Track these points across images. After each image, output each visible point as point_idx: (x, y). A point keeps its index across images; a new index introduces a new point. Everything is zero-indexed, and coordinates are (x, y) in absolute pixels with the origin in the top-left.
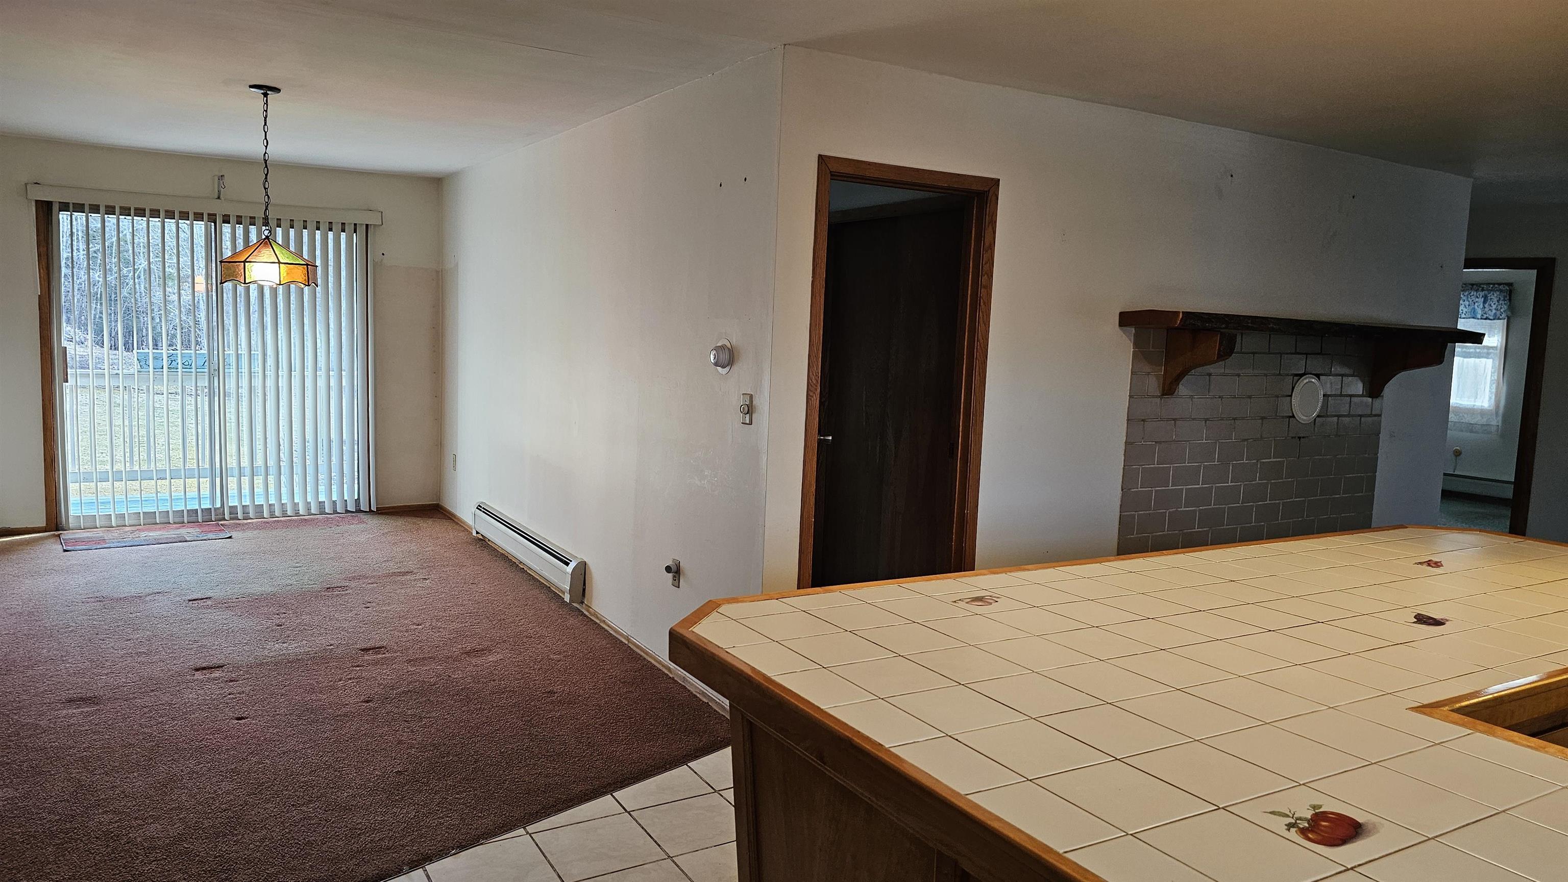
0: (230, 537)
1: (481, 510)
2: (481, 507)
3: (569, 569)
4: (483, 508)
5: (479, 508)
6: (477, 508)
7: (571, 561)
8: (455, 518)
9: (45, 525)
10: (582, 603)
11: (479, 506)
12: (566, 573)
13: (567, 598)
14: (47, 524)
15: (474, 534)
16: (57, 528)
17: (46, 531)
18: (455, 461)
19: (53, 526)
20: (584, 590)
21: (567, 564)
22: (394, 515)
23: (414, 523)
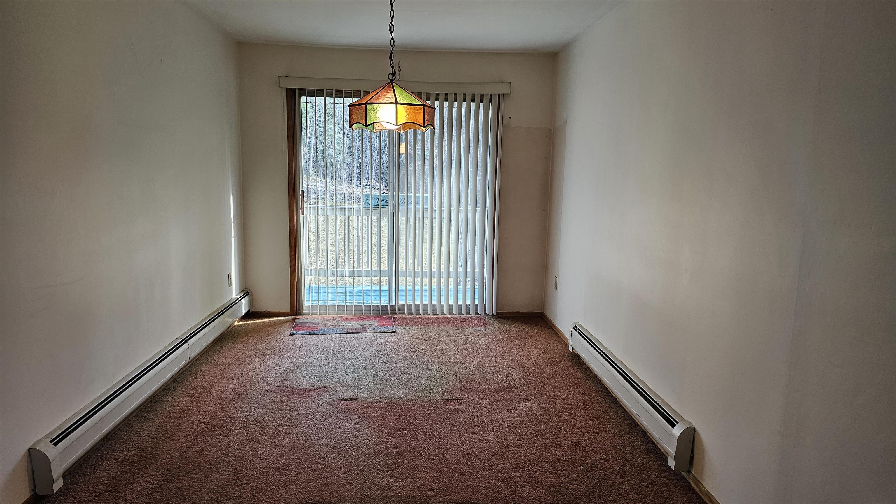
0: (395, 332)
1: (576, 331)
2: (577, 327)
3: (677, 431)
4: (579, 329)
5: (575, 328)
6: (574, 328)
7: (677, 423)
8: (555, 328)
9: (290, 311)
10: (689, 472)
11: (575, 326)
12: (671, 435)
13: (672, 463)
14: (291, 310)
15: (571, 349)
16: (296, 313)
17: (290, 315)
18: (556, 282)
19: (295, 313)
20: (692, 458)
21: (673, 426)
22: (510, 320)
23: (524, 330)
